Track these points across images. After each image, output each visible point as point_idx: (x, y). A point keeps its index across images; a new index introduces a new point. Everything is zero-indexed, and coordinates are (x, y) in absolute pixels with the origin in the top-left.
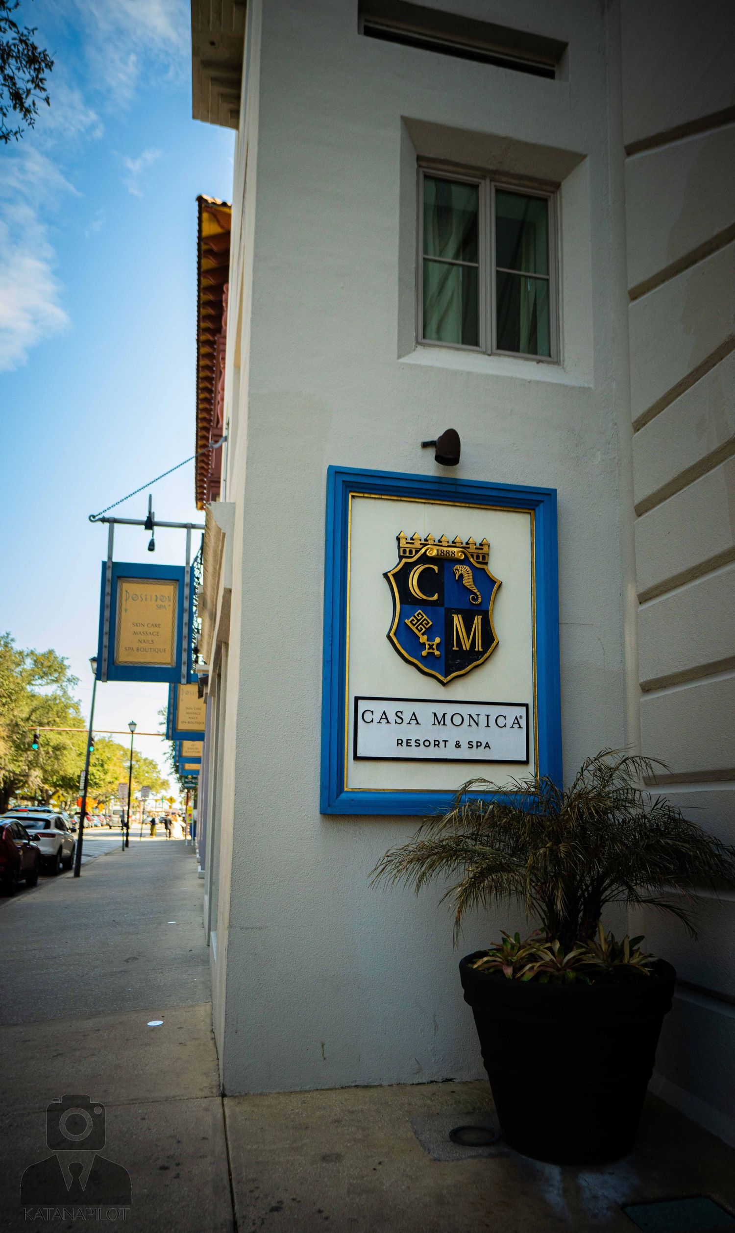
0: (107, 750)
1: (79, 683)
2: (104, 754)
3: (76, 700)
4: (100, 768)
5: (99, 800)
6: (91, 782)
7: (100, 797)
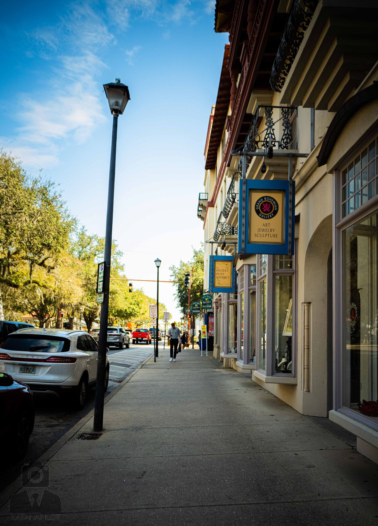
0: (140, 296)
1: (123, 255)
2: (139, 298)
3: (121, 264)
4: (137, 306)
5: (137, 324)
6: (133, 313)
7: (138, 322)
